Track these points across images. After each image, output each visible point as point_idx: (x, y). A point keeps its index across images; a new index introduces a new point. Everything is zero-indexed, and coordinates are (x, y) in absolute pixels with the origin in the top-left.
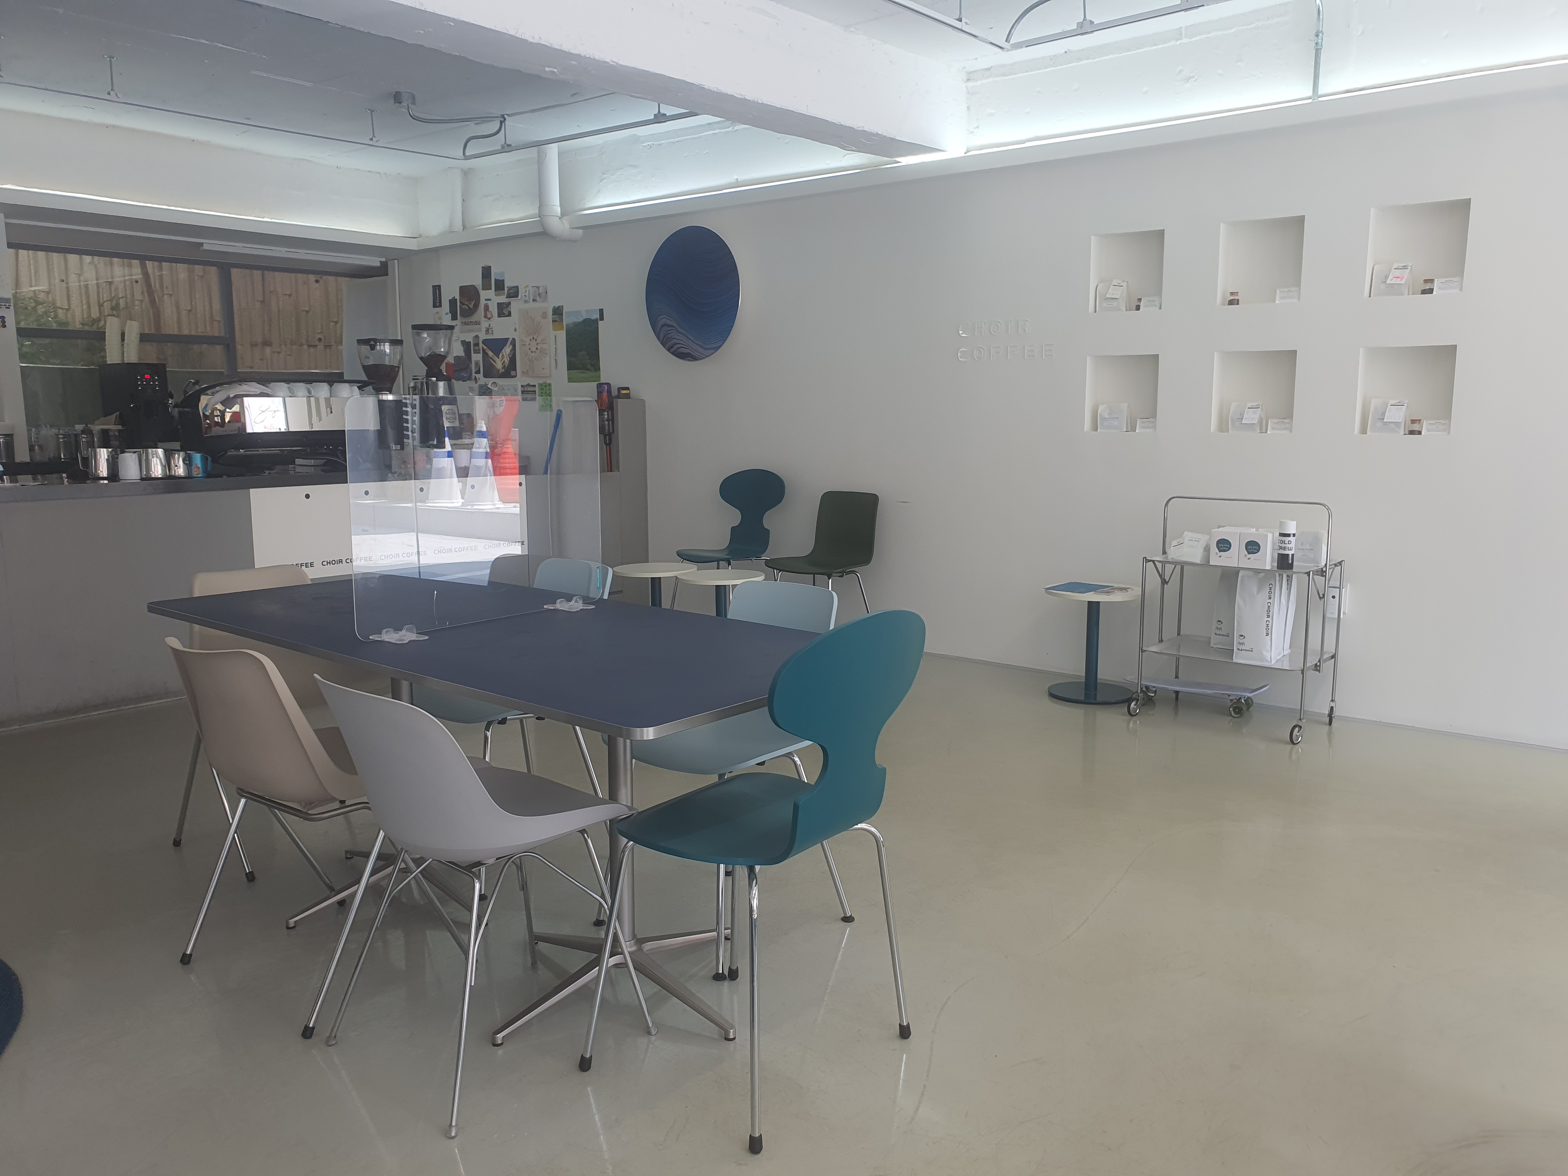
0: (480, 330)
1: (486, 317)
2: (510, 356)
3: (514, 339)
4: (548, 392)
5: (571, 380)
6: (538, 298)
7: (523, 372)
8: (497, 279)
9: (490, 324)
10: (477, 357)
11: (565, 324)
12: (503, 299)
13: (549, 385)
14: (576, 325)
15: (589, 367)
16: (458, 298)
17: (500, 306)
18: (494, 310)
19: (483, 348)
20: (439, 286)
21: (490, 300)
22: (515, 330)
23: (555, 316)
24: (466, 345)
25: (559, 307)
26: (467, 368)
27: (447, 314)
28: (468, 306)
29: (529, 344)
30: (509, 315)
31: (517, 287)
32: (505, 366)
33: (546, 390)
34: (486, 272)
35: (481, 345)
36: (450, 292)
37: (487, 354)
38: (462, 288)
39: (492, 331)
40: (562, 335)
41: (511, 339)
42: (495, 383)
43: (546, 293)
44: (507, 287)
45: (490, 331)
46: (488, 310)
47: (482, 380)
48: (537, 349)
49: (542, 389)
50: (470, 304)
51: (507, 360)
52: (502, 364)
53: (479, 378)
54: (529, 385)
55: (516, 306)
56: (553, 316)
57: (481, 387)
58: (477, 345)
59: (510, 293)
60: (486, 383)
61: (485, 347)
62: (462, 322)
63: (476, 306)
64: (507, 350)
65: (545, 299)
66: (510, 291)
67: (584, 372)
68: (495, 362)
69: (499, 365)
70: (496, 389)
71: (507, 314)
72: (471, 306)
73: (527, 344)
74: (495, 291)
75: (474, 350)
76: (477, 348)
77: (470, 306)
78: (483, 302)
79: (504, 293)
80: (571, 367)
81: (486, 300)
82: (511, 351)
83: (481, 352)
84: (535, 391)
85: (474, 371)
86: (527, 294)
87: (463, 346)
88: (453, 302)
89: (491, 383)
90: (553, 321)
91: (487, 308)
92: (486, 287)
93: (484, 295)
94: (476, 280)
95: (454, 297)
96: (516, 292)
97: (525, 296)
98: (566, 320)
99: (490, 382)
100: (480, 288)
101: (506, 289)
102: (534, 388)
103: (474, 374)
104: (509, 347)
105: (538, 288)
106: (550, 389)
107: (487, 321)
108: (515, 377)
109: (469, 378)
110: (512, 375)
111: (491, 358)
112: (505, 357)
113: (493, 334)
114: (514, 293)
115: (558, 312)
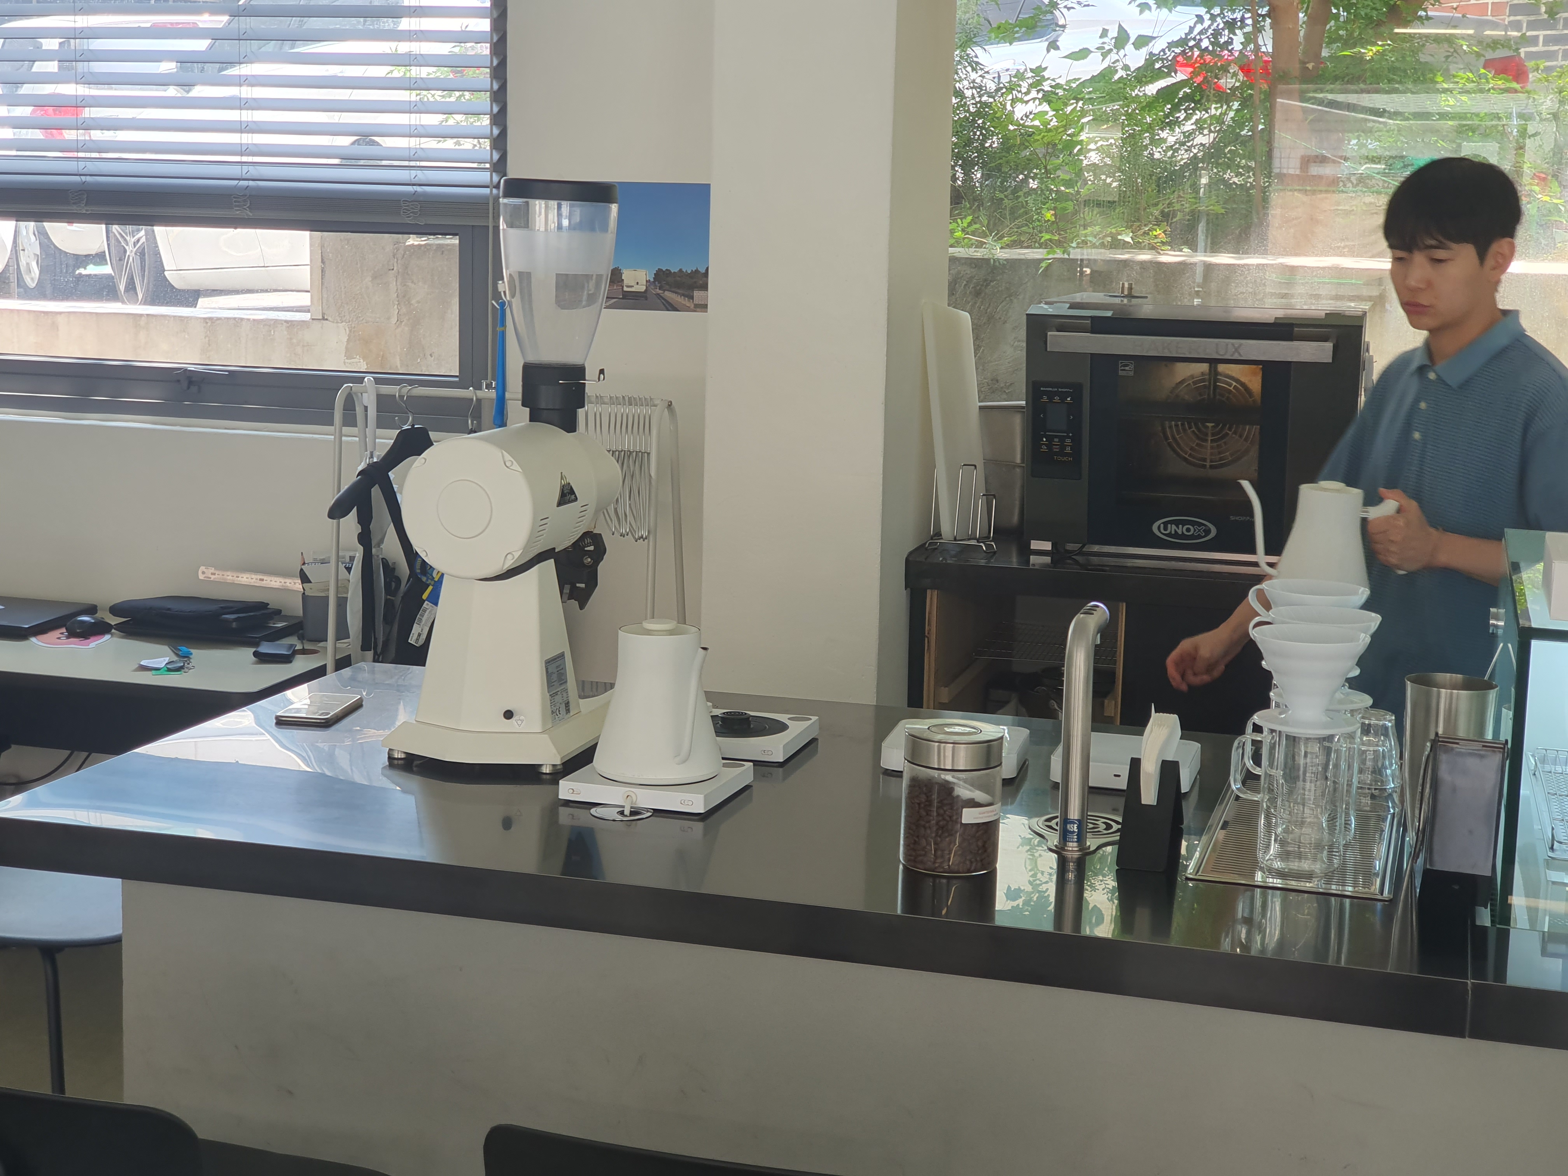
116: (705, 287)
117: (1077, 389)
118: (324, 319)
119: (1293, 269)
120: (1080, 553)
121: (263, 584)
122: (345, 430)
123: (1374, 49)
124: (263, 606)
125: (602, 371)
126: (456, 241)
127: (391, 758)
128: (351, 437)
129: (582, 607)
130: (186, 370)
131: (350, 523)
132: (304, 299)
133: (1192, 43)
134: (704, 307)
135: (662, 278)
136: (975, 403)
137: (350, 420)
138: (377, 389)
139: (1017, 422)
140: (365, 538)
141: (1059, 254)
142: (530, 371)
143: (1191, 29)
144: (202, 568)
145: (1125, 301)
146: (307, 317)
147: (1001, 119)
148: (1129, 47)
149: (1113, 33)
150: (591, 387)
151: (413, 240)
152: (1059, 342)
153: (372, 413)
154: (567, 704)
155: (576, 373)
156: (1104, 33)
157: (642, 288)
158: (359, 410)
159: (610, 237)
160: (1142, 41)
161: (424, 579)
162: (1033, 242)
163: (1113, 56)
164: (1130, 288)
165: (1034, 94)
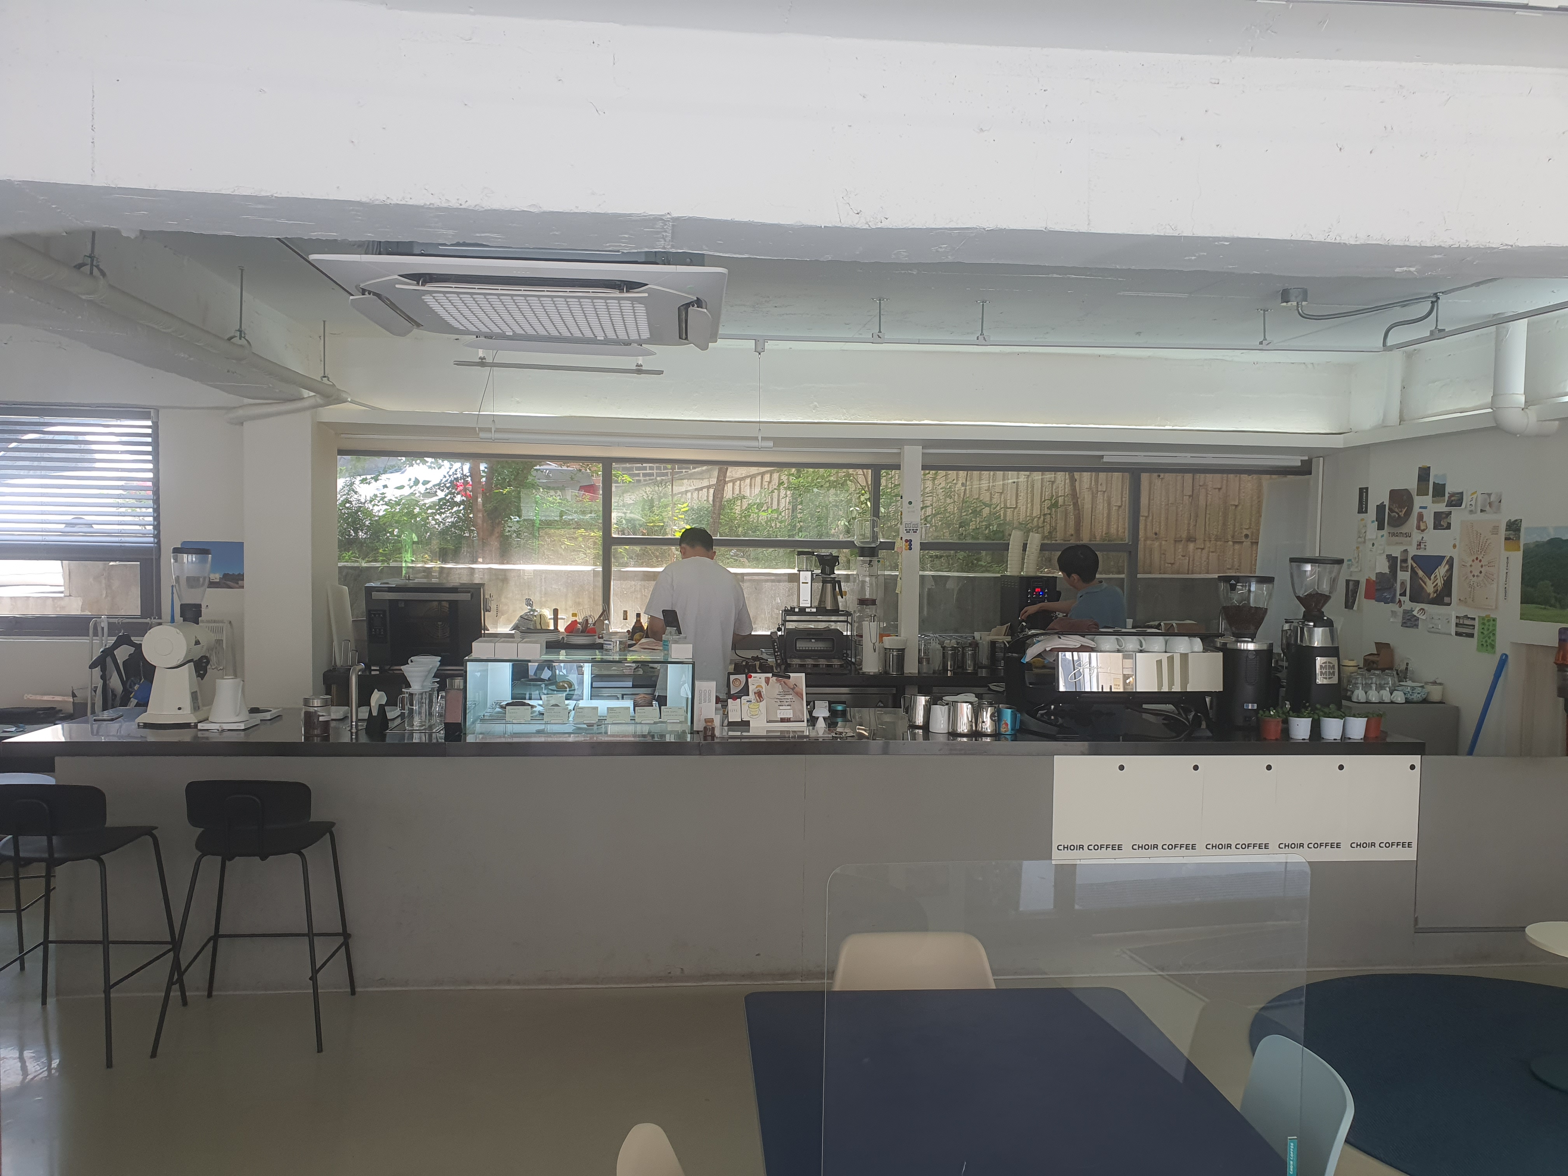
0: (1411, 544)
1: (1418, 528)
2: (1445, 578)
3: (1451, 558)
4: (1491, 628)
5: (1523, 617)
6: (1488, 508)
7: (1460, 600)
8: (1436, 482)
9: (1423, 538)
10: (1404, 576)
11: (1522, 542)
12: (1442, 507)
13: (1494, 620)
14: (1538, 545)
15: (1553, 601)
16: (1387, 503)
17: (1438, 515)
18: (1429, 520)
19: (1412, 566)
20: (1367, 489)
21: (1425, 508)
22: (1455, 546)
23: (1510, 532)
24: (1392, 560)
25: (1516, 521)
26: (1391, 588)
27: (1373, 522)
28: (1398, 514)
29: (1471, 566)
30: (1448, 527)
31: (1462, 493)
32: (1437, 590)
33: (1489, 626)
34: (1424, 474)
35: (1410, 561)
36: (1379, 496)
37: (1417, 574)
38: (1392, 492)
39: (1425, 546)
40: (1517, 558)
41: (1448, 558)
42: (1423, 609)
43: (1500, 502)
44: (1449, 493)
45: (1422, 546)
46: (1422, 521)
47: (1407, 604)
48: (1481, 572)
49: (1484, 624)
50: (1401, 511)
51: (1440, 583)
52: (1434, 587)
53: (1404, 601)
54: (1466, 617)
55: (1457, 517)
56: (1507, 532)
57: (1406, 612)
58: (1405, 561)
59: (1452, 501)
60: (1412, 608)
61: (1415, 565)
62: (1389, 533)
63: (1408, 514)
64: (1442, 570)
65: (1498, 510)
66: (1453, 498)
67: (1545, 608)
68: (1425, 584)
69: (1430, 588)
70: (1424, 617)
71: (1445, 526)
72: (1402, 514)
73: (1468, 565)
74: (1433, 497)
75: (1401, 567)
76: (1404, 565)
77: (1400, 514)
78: (1416, 510)
79: (1444, 500)
80: (1526, 599)
81: (1421, 508)
82: (1447, 571)
83: (1410, 570)
84: (1474, 626)
85: (1398, 593)
86: (1473, 503)
87: (1389, 561)
88: (1380, 508)
89: (1418, 609)
90: (1506, 539)
91: (1421, 517)
92: (1422, 491)
93: (1419, 501)
94: (1411, 483)
95: (1383, 502)
96: (1459, 500)
97: (1471, 505)
98: (1525, 538)
99: (1416, 608)
100: (1414, 493)
101: (1447, 495)
102: (1473, 621)
103: (1398, 596)
104: (1444, 567)
105: (1489, 495)
106: (1494, 625)
107: (1420, 534)
108: (1449, 604)
109: (1392, 601)
110: (1445, 601)
111: (1421, 579)
112: (1439, 578)
113: (1425, 549)
114: (1457, 501)
115: (1514, 527)
116: (243, 580)
117: (385, 611)
118: (70, 596)
119: (473, 569)
120: (390, 669)
121: (54, 699)
122: (94, 638)
123: (507, 490)
124: (53, 708)
125: (207, 606)
126: (139, 563)
127: (139, 725)
128: (96, 641)
129: (202, 679)
130: (15, 617)
131: (97, 671)
132: (62, 589)
133: (443, 485)
134: (243, 587)
135: (226, 576)
136: (351, 619)
137: (96, 634)
138: (108, 621)
139: (365, 624)
140: (103, 677)
141: (386, 565)
142: (183, 606)
143: (442, 480)
144: (26, 695)
145: (407, 581)
146: (62, 595)
147: (369, 514)
148: (420, 485)
149: (413, 479)
150: (203, 610)
151: (112, 563)
152: (376, 595)
153: (106, 630)
154: (199, 707)
155: (199, 606)
156: (410, 480)
157: (218, 580)
158: (99, 629)
159: (208, 565)
160: (426, 483)
161: (131, 690)
162: (376, 561)
163: (414, 488)
164: (409, 577)
165: (381, 502)
